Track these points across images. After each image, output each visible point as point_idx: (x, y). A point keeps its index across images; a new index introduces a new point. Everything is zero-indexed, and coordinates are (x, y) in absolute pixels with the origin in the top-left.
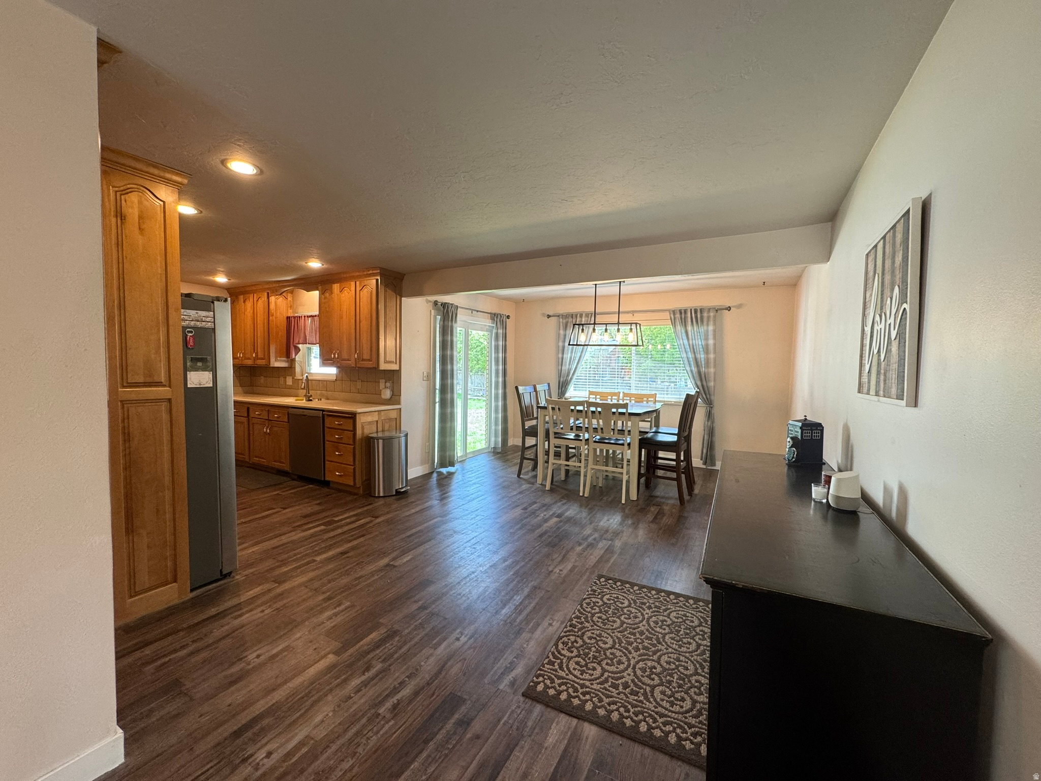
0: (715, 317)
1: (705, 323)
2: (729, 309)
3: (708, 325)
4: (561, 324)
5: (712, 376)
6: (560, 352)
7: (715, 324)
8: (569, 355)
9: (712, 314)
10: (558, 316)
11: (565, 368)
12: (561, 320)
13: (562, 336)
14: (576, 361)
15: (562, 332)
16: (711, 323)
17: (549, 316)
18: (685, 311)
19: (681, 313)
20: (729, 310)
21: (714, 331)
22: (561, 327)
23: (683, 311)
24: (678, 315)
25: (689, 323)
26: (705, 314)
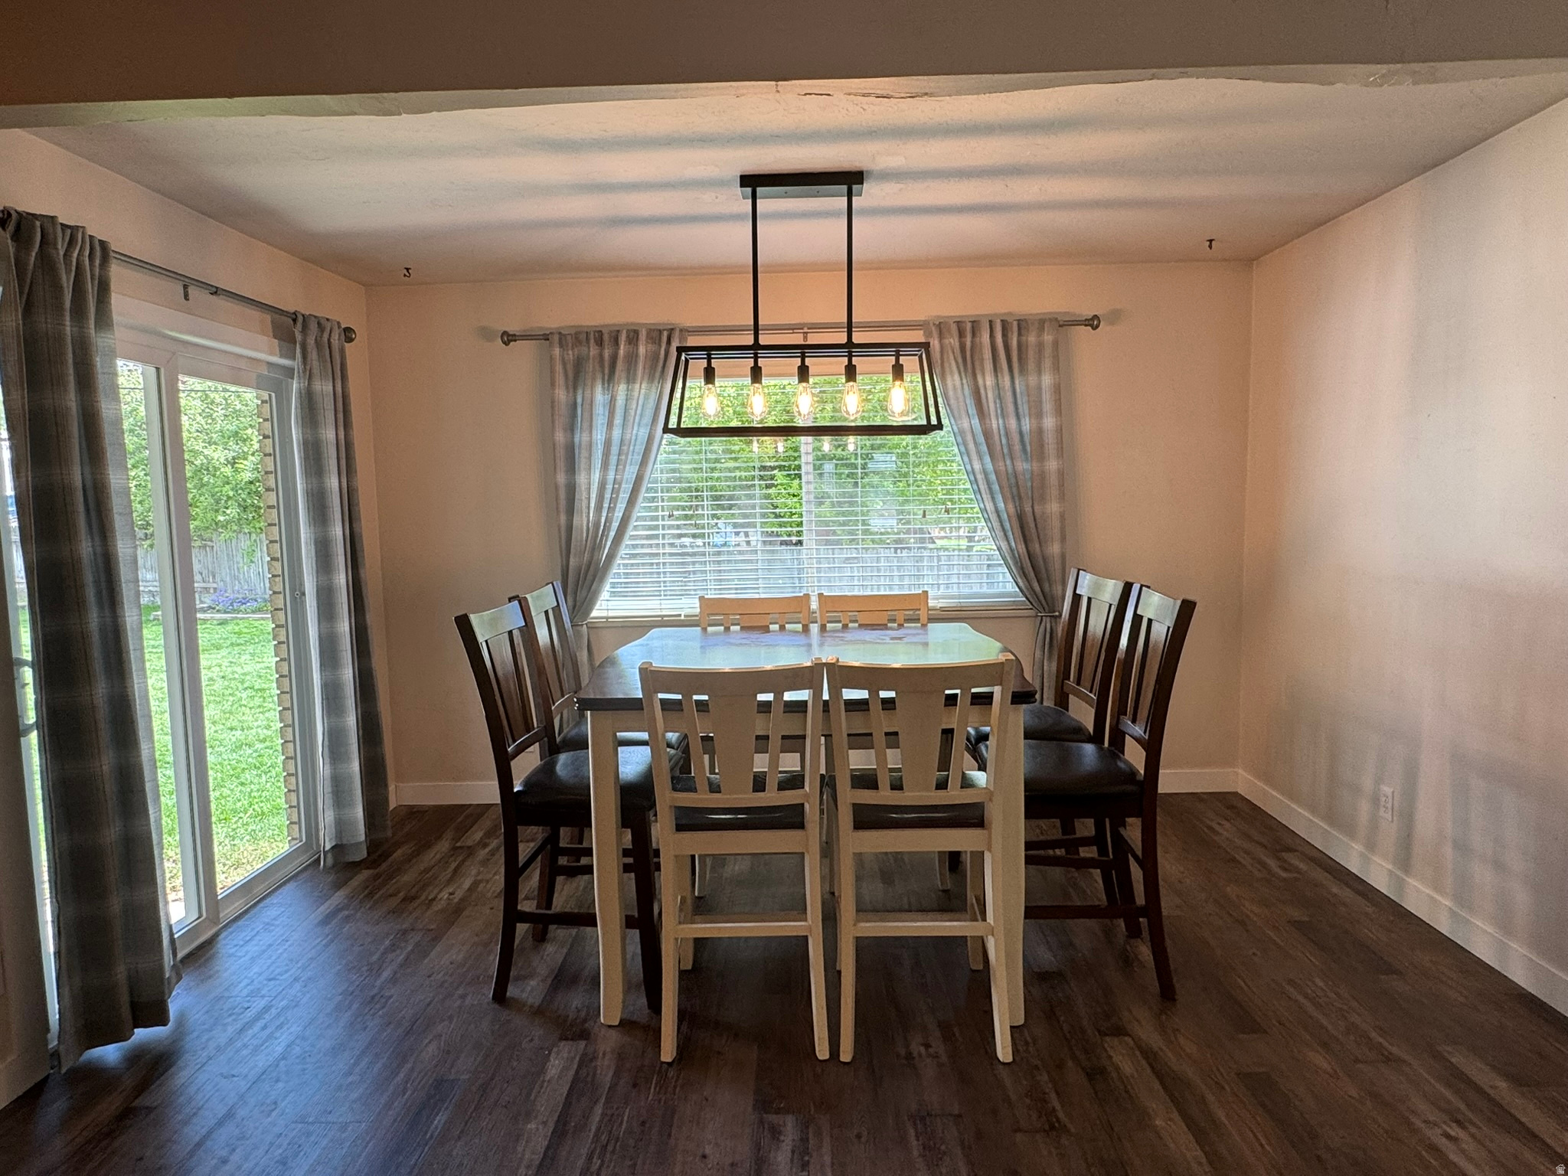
0: (1056, 344)
1: (1031, 365)
2: (1093, 323)
3: (1039, 372)
4: (559, 368)
5: (1056, 523)
6: (561, 464)
7: (1056, 368)
8: (596, 477)
9: (1048, 338)
10: (546, 337)
11: (583, 520)
12: (557, 351)
13: (563, 410)
14: (624, 496)
15: (561, 394)
16: (1047, 363)
17: (508, 338)
18: (975, 324)
19: (961, 334)
20: (1095, 328)
21: (1057, 389)
22: (560, 379)
23: (969, 326)
24: (953, 341)
25: (988, 365)
26: (1032, 339)
